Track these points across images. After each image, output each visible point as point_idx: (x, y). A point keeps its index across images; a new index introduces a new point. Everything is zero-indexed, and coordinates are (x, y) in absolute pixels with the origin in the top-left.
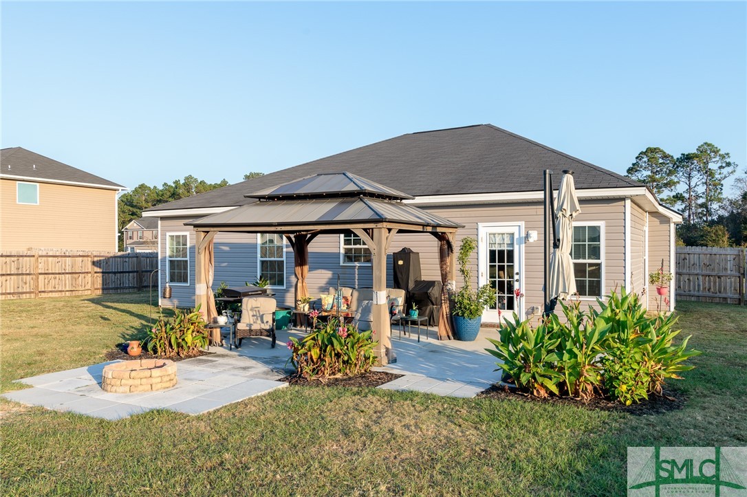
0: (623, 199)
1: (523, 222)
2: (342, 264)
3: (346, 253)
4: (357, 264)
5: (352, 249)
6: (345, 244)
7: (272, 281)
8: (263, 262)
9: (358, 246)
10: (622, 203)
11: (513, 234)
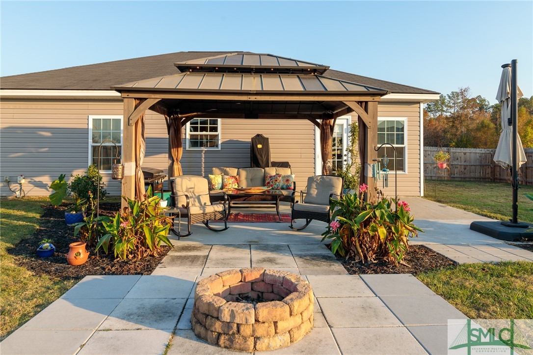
0: (418, 102)
1: (350, 117)
2: (187, 148)
3: (191, 139)
4: (204, 149)
5: (198, 135)
6: (191, 131)
7: (106, 166)
8: (94, 148)
9: (204, 133)
10: (418, 105)
11: (342, 125)
